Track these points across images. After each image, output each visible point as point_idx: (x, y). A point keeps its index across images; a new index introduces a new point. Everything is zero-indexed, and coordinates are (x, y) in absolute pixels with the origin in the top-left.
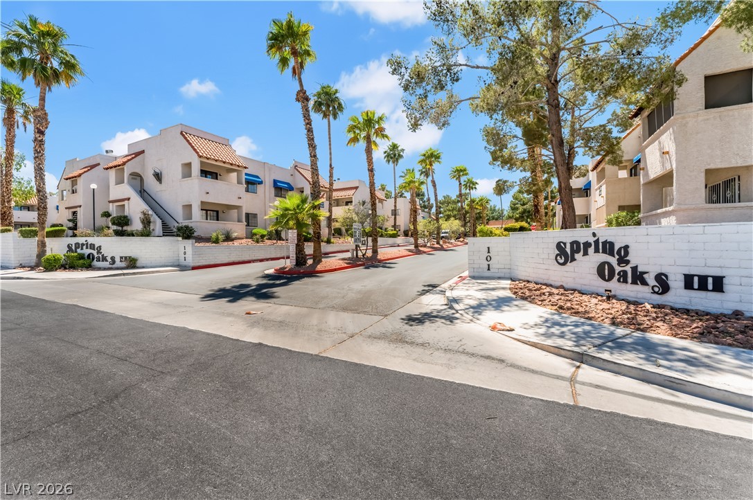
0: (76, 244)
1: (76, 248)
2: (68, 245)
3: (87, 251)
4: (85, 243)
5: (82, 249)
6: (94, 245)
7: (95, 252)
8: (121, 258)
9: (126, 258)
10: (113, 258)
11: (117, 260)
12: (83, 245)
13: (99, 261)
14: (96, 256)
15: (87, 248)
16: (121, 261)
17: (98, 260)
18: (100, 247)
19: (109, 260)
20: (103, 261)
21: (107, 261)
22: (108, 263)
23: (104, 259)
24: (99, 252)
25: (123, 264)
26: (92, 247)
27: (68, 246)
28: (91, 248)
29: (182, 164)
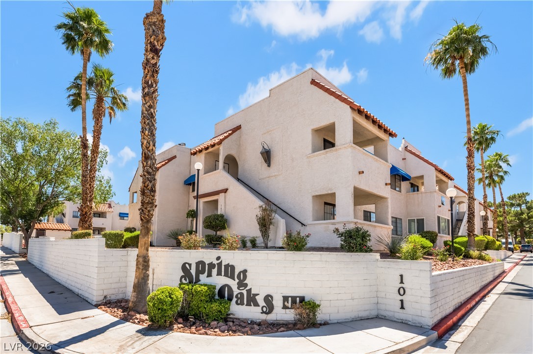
0: (198, 264)
1: (199, 272)
2: (185, 264)
3: (218, 281)
4: (216, 262)
5: (209, 275)
6: (233, 267)
7: (233, 284)
8: (285, 298)
9: (294, 299)
10: (268, 299)
11: (278, 303)
12: (212, 266)
13: (242, 304)
14: (236, 291)
15: (219, 274)
16: (285, 307)
17: (240, 302)
18: (245, 272)
19: (262, 303)
20: (248, 304)
21: (256, 304)
22: (259, 309)
23: (252, 300)
24: (242, 284)
25: (290, 315)
26: (229, 271)
27: (184, 267)
28: (226, 275)
29: (313, 130)
